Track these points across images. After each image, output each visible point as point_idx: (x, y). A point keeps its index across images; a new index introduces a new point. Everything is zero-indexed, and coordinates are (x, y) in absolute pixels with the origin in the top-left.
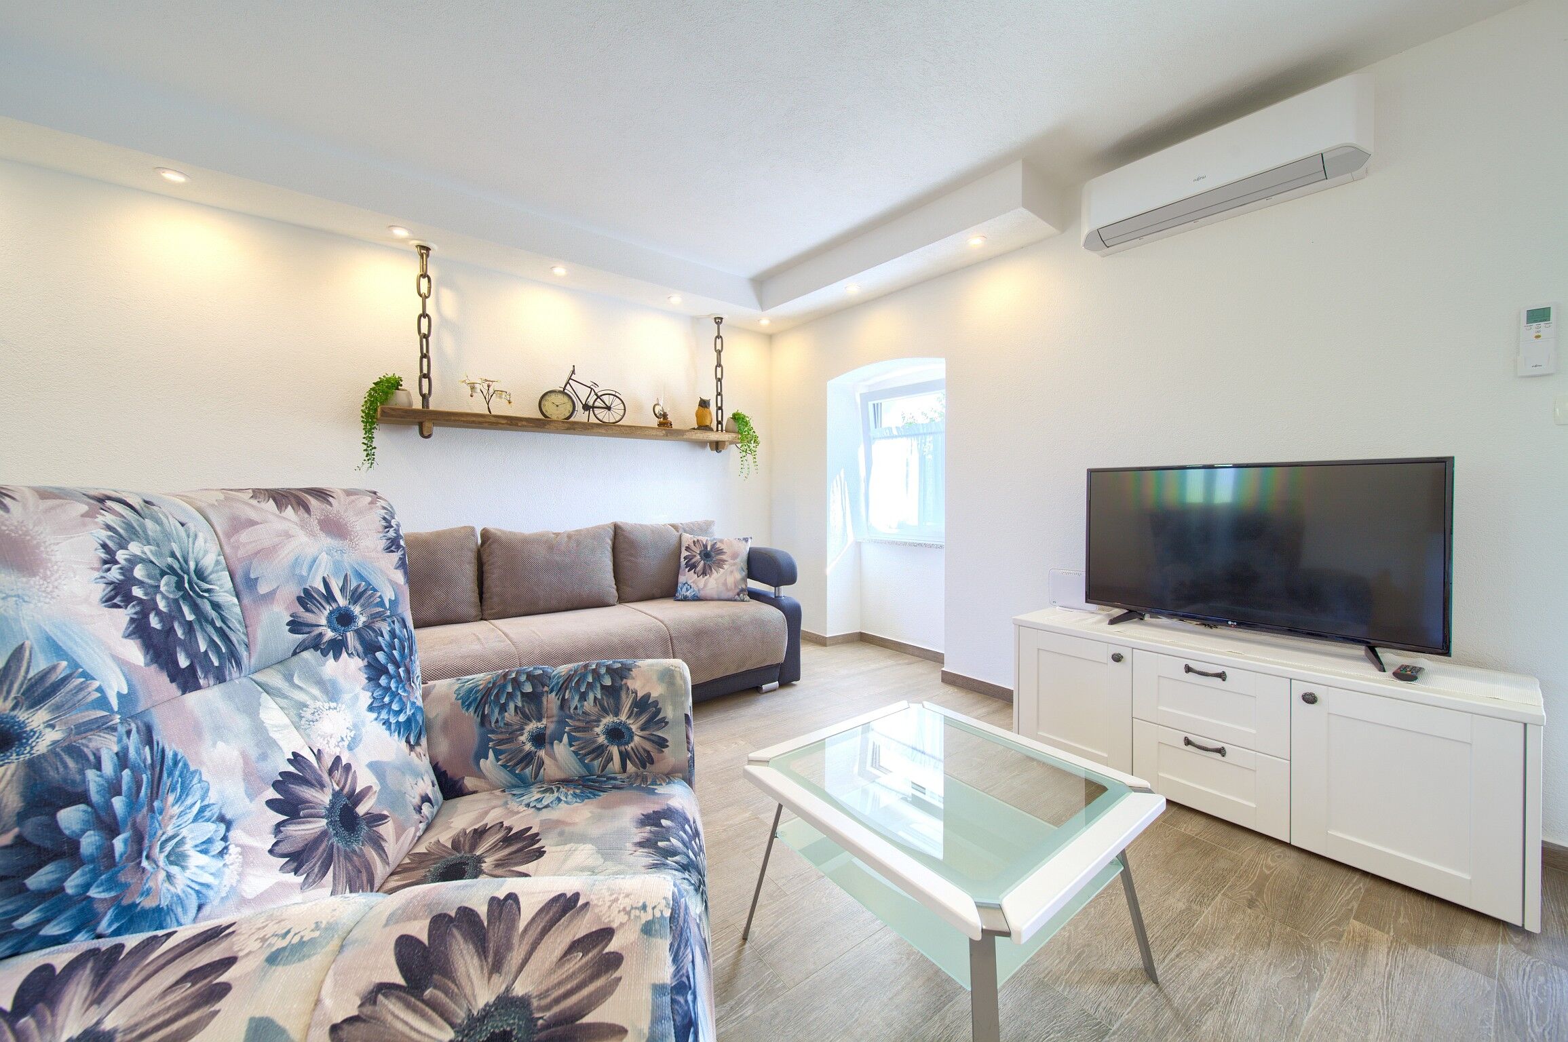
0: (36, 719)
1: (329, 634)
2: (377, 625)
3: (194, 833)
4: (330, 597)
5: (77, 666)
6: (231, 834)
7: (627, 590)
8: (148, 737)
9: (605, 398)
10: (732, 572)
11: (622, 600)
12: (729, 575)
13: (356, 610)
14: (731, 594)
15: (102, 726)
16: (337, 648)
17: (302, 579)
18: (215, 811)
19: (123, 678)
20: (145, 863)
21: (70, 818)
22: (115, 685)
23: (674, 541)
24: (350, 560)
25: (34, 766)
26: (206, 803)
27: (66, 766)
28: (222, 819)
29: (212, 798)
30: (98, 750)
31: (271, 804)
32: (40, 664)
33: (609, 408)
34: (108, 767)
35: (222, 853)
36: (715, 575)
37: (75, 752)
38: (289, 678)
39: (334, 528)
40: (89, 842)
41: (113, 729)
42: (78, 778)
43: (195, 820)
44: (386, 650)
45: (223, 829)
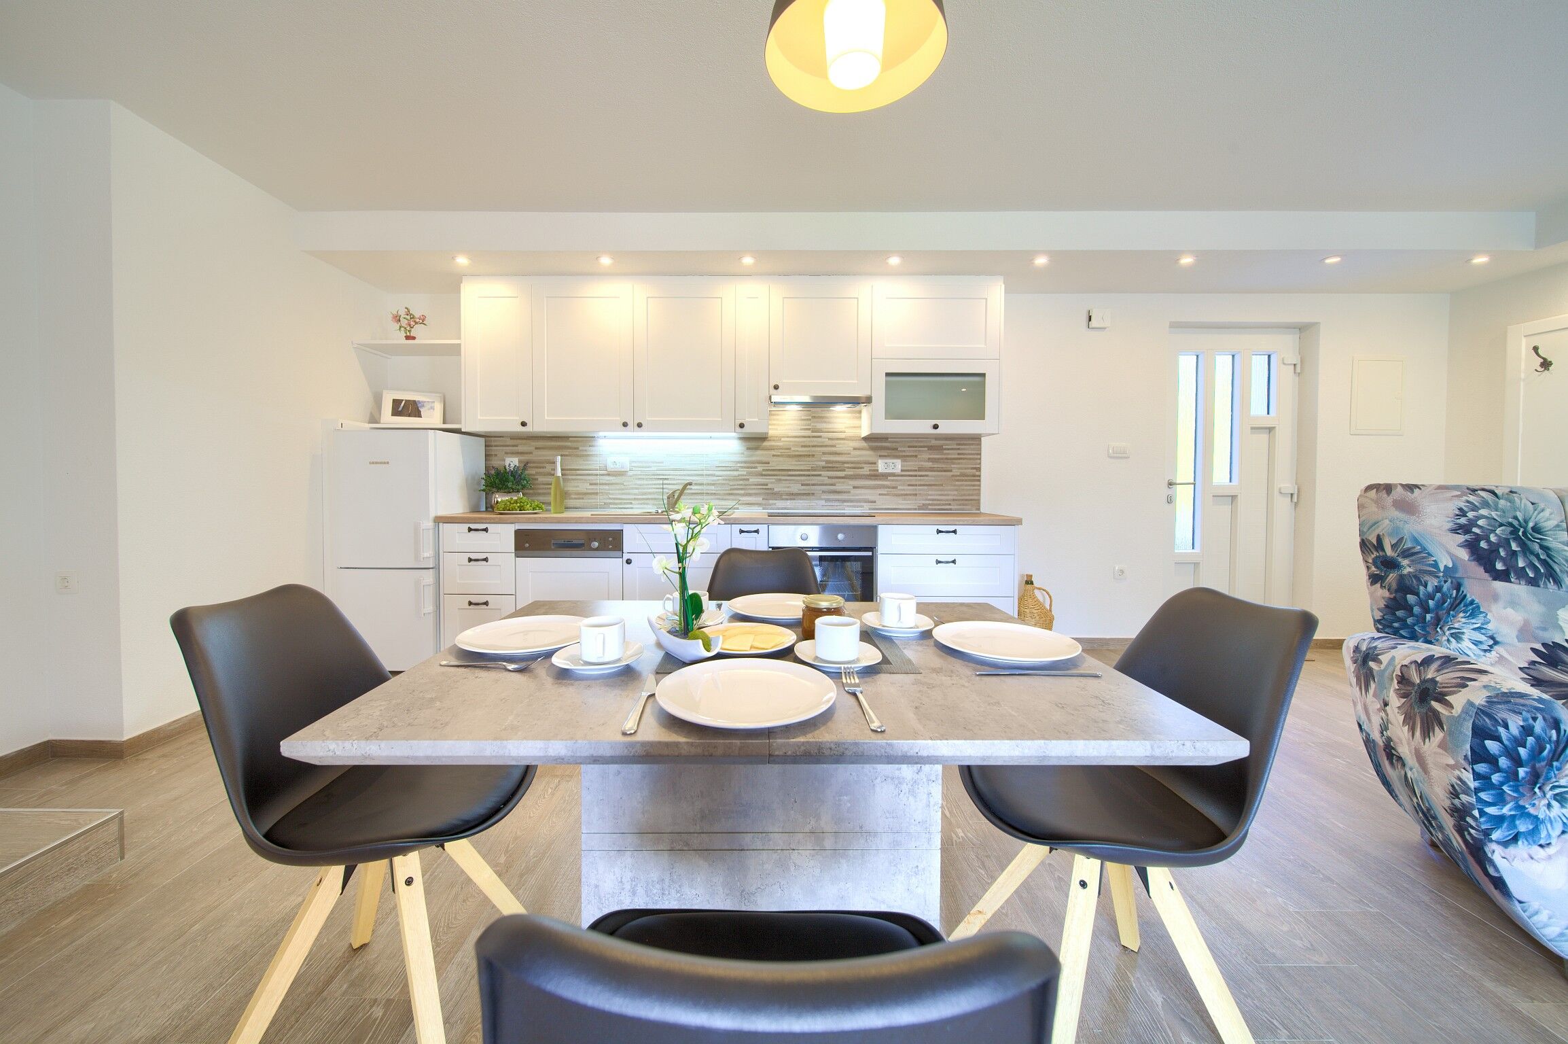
0: (1405, 562)
3: (1469, 634)
5: (1425, 549)
6: (1496, 647)
8: (1458, 587)
15: (1430, 573)
18: (1490, 633)
19: (1449, 558)
20: (1438, 629)
21: (1411, 598)
22: (1445, 562)
25: (1402, 577)
26: (1484, 627)
27: (1412, 581)
28: (1492, 638)
29: (1489, 626)
30: (1427, 581)
31: (1533, 650)
32: (1409, 545)
34: (1430, 589)
35: (1485, 651)
37: (1418, 579)
40: (1417, 610)
41: (1438, 577)
42: (1416, 587)
43: (1474, 629)
45: (1491, 642)
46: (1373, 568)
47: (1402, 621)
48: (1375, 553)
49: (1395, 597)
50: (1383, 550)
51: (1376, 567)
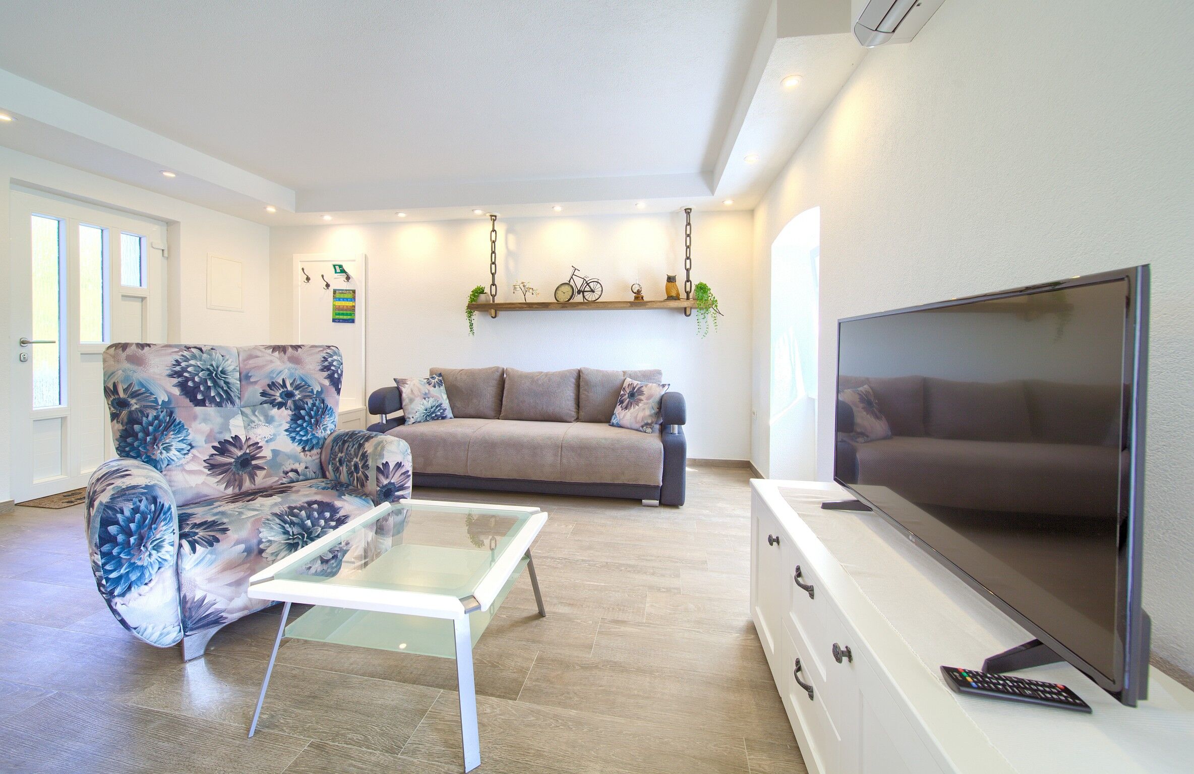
0: (133, 401)
1: (280, 400)
2: (305, 400)
3: (176, 445)
4: (284, 385)
5: (149, 391)
6: (192, 450)
7: (582, 413)
8: (171, 414)
9: (591, 285)
10: (644, 409)
11: (578, 420)
12: (643, 411)
13: (297, 392)
14: (637, 426)
15: (151, 407)
16: (280, 405)
17: (273, 378)
18: (189, 442)
19: (166, 395)
20: (155, 446)
21: (137, 427)
22: (162, 397)
23: (618, 382)
24: (299, 372)
25: (131, 413)
26: (186, 438)
27: (138, 414)
28: (190, 445)
29: (189, 437)
30: (149, 413)
31: (214, 447)
32: (136, 388)
33: (593, 291)
34: (150, 418)
35: (185, 454)
36: (632, 410)
37: (142, 412)
38: (254, 412)
39: (295, 360)
40: (140, 435)
41: (157, 409)
42: (141, 418)
43: (179, 441)
44: (307, 410)
45: (189, 447)
46: (112, 409)
47: (132, 445)
48: (112, 397)
49: (126, 429)
50: (118, 394)
51: (114, 407)
